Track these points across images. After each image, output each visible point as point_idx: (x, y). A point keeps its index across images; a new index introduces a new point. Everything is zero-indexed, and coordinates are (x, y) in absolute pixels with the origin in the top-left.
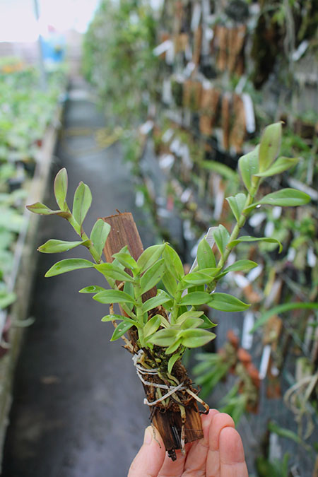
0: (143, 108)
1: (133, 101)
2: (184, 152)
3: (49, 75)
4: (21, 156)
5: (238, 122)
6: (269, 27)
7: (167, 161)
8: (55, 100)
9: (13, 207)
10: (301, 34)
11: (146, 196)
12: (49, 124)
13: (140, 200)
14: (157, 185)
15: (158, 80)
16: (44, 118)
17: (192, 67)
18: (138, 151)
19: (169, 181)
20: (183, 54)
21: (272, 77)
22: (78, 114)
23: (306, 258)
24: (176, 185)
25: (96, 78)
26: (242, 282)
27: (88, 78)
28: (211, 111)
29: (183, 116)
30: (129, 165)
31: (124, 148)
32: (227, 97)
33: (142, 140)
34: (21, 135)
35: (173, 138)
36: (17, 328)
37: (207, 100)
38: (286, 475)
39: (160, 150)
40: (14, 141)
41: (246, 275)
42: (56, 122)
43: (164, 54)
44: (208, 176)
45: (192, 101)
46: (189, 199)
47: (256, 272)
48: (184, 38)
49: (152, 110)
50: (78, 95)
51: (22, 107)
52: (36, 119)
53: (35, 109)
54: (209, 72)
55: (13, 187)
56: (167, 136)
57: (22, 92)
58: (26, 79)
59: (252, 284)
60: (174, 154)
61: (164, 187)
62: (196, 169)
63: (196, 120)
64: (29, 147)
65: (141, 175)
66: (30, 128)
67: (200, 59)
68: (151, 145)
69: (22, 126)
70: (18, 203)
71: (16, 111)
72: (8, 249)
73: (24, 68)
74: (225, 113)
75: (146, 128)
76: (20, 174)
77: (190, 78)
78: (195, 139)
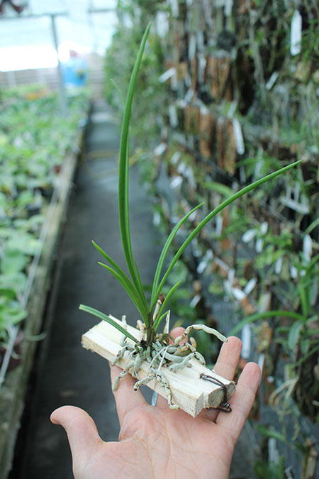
0: (158, 130)
1: (148, 123)
2: (189, 173)
3: (71, 101)
4: (39, 183)
5: (230, 145)
6: (246, 59)
7: (177, 182)
8: (75, 126)
9: (31, 232)
10: (271, 67)
11: (162, 215)
12: (68, 150)
13: (157, 220)
14: (170, 205)
15: (167, 104)
16: (63, 144)
17: (191, 93)
18: (154, 173)
19: (179, 201)
20: (184, 81)
21: (255, 103)
22: (100, 136)
23: (289, 271)
24: (184, 204)
25: (116, 101)
26: (240, 295)
27: (109, 100)
28: (207, 136)
29: (187, 139)
30: (147, 185)
31: (142, 169)
32: (220, 121)
33: (156, 161)
34: (40, 162)
35: (180, 161)
36: (30, 342)
37: (204, 125)
38: (281, 477)
39: (171, 172)
40: (34, 168)
41: (243, 288)
42: (76, 147)
43: (169, 80)
44: (210, 195)
45: (192, 125)
46: (196, 217)
47: (251, 285)
48: (184, 66)
49: (165, 132)
50: (101, 117)
51: (43, 134)
52: (56, 145)
53: (55, 135)
54: (205, 98)
55: (32, 212)
56: (175, 158)
57: (45, 119)
58: (48, 105)
59: (249, 296)
60: (181, 175)
61: (175, 206)
62: (199, 189)
63: (197, 143)
64: (47, 174)
65: (157, 195)
66: (50, 156)
67: (197, 86)
68: (164, 166)
69: (42, 154)
70: (35, 228)
71: (37, 139)
72: (24, 271)
73: (48, 93)
74: (219, 138)
75: (160, 149)
76: (38, 200)
77: (190, 104)
78: (198, 160)
